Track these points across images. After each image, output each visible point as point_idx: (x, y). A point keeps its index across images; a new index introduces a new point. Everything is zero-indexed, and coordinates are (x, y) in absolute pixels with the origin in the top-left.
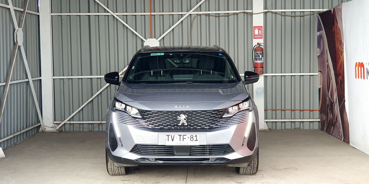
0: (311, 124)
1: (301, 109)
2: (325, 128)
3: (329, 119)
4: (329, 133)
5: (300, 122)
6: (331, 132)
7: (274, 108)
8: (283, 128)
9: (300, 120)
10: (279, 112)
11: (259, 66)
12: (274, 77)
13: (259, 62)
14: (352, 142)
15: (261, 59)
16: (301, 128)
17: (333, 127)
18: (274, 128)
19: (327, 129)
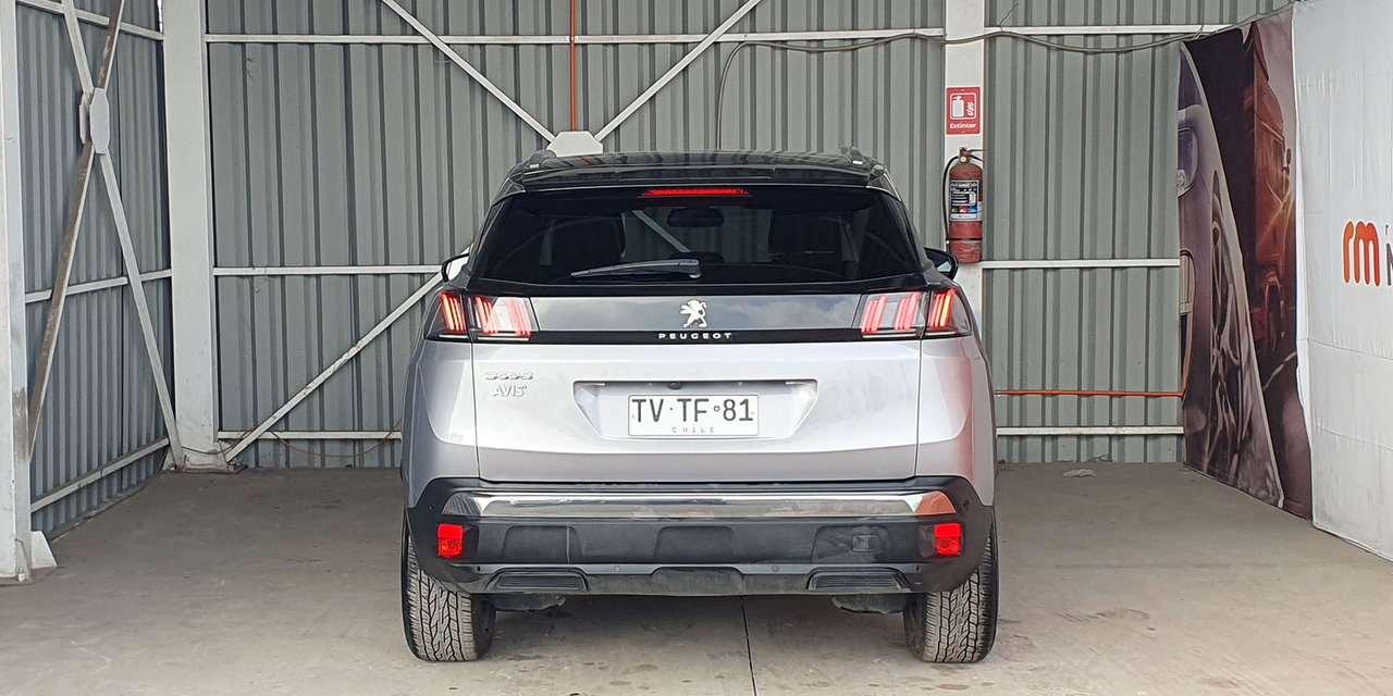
0: (1150, 443)
1: (1116, 389)
2: (1206, 460)
3: (1220, 428)
4: (1222, 478)
5: (1110, 436)
6: (1232, 476)
7: (1016, 387)
8: (1048, 459)
9: (1112, 431)
10: (1033, 401)
11: (968, 233)
12: (1020, 273)
13: (965, 217)
14: (1324, 515)
15: (975, 207)
16: (1115, 458)
17: (1236, 456)
18: (1016, 459)
19: (1212, 463)
